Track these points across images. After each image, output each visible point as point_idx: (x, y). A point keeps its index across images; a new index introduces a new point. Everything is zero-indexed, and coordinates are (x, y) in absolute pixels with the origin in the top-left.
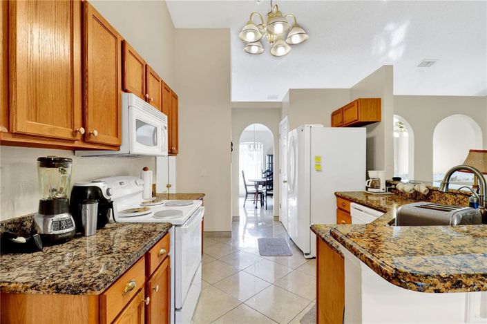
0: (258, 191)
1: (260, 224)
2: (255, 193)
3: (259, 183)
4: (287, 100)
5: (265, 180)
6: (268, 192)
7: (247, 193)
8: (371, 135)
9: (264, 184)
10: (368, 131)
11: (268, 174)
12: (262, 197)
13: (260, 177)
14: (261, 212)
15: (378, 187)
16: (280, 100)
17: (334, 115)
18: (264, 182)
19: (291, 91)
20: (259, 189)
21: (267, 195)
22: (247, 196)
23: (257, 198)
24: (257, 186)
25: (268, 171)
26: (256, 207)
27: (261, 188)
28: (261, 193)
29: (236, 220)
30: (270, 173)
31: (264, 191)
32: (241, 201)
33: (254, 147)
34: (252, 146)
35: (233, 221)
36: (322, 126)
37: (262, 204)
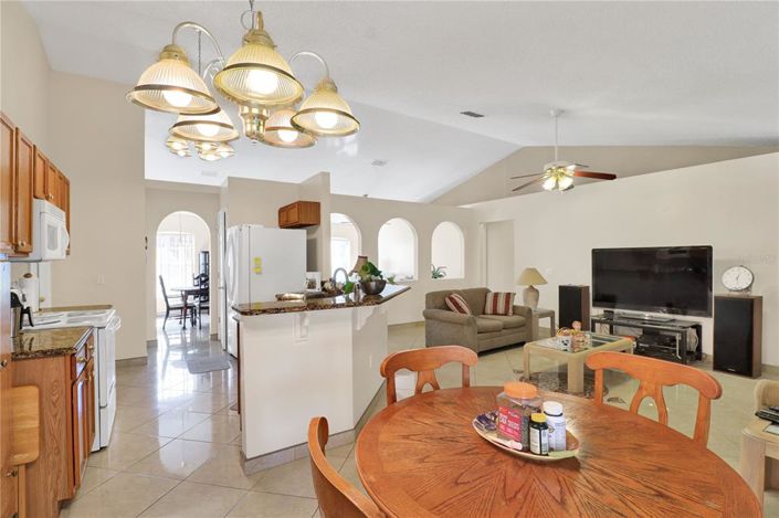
0: (186, 304)
1: (191, 352)
2: (181, 308)
3: (189, 293)
4: (226, 185)
5: (198, 288)
6: (203, 305)
7: (169, 309)
8: (312, 237)
9: (197, 293)
10: (308, 233)
11: (203, 279)
12: (193, 312)
13: (190, 285)
14: (193, 333)
15: (314, 287)
16: (218, 184)
17: (281, 211)
18: (197, 291)
19: (230, 179)
20: (188, 302)
21: (201, 308)
22: (168, 313)
23: (186, 315)
24: (185, 298)
25: (203, 275)
26: (184, 328)
27: (191, 300)
28: (192, 307)
29: (152, 345)
30: (204, 279)
31: (197, 304)
32: (160, 322)
33: (180, 240)
34: (176, 238)
35: (148, 347)
36: (261, 226)
37: (194, 323)
